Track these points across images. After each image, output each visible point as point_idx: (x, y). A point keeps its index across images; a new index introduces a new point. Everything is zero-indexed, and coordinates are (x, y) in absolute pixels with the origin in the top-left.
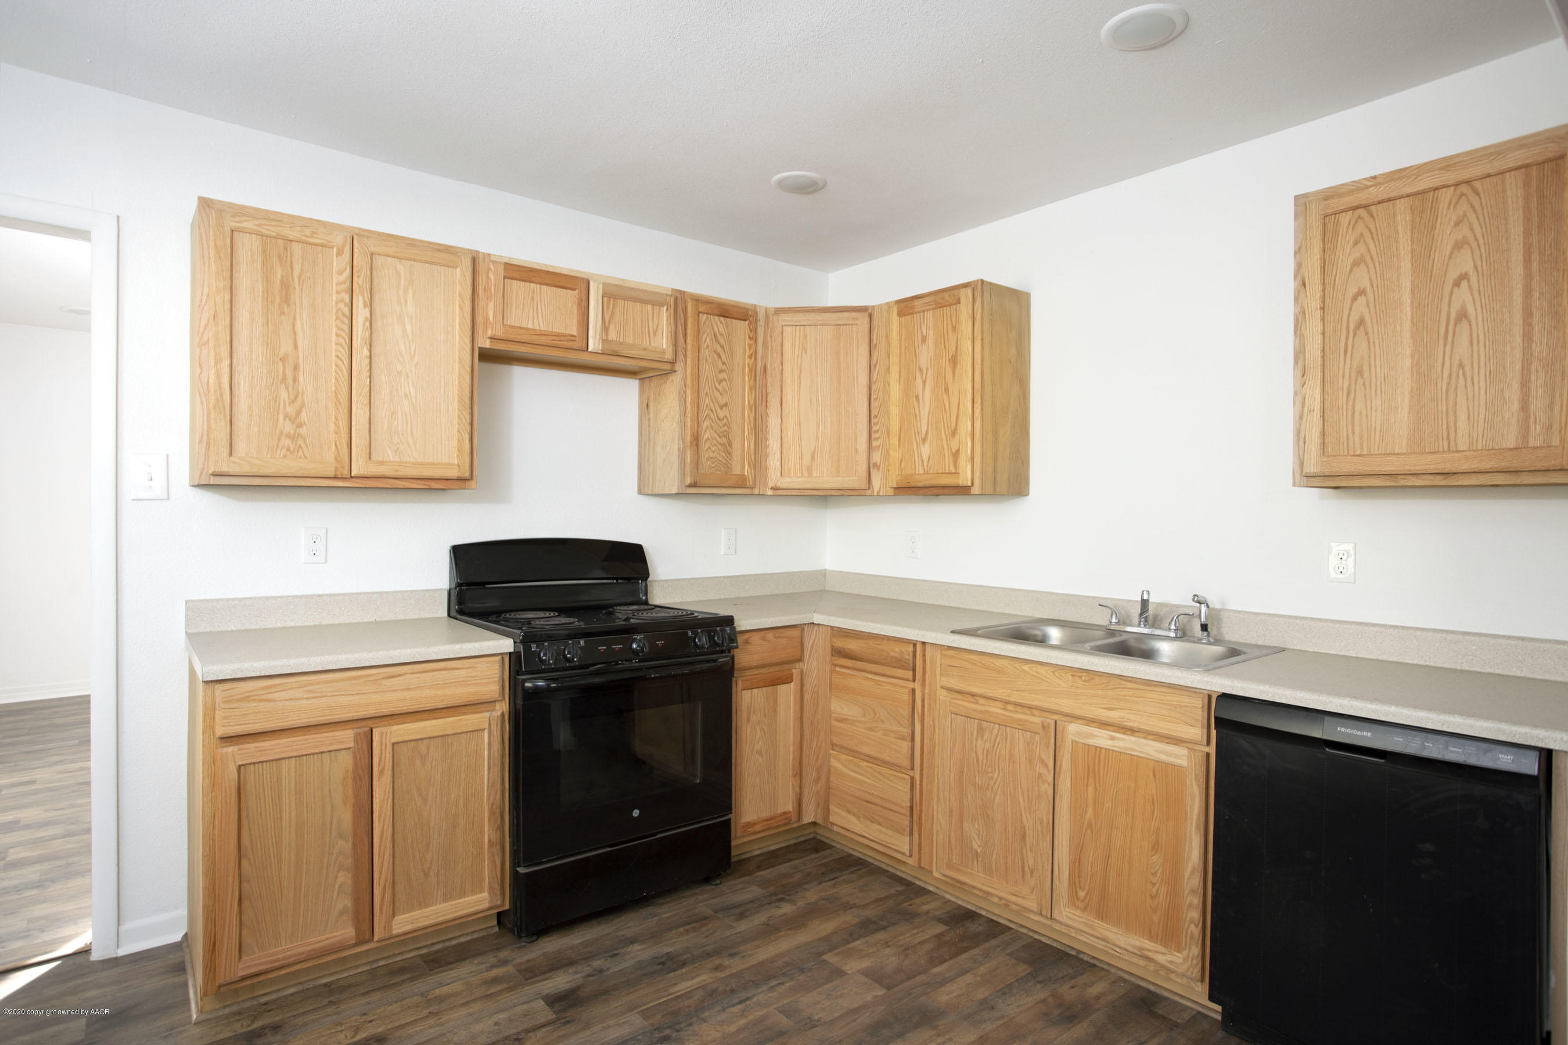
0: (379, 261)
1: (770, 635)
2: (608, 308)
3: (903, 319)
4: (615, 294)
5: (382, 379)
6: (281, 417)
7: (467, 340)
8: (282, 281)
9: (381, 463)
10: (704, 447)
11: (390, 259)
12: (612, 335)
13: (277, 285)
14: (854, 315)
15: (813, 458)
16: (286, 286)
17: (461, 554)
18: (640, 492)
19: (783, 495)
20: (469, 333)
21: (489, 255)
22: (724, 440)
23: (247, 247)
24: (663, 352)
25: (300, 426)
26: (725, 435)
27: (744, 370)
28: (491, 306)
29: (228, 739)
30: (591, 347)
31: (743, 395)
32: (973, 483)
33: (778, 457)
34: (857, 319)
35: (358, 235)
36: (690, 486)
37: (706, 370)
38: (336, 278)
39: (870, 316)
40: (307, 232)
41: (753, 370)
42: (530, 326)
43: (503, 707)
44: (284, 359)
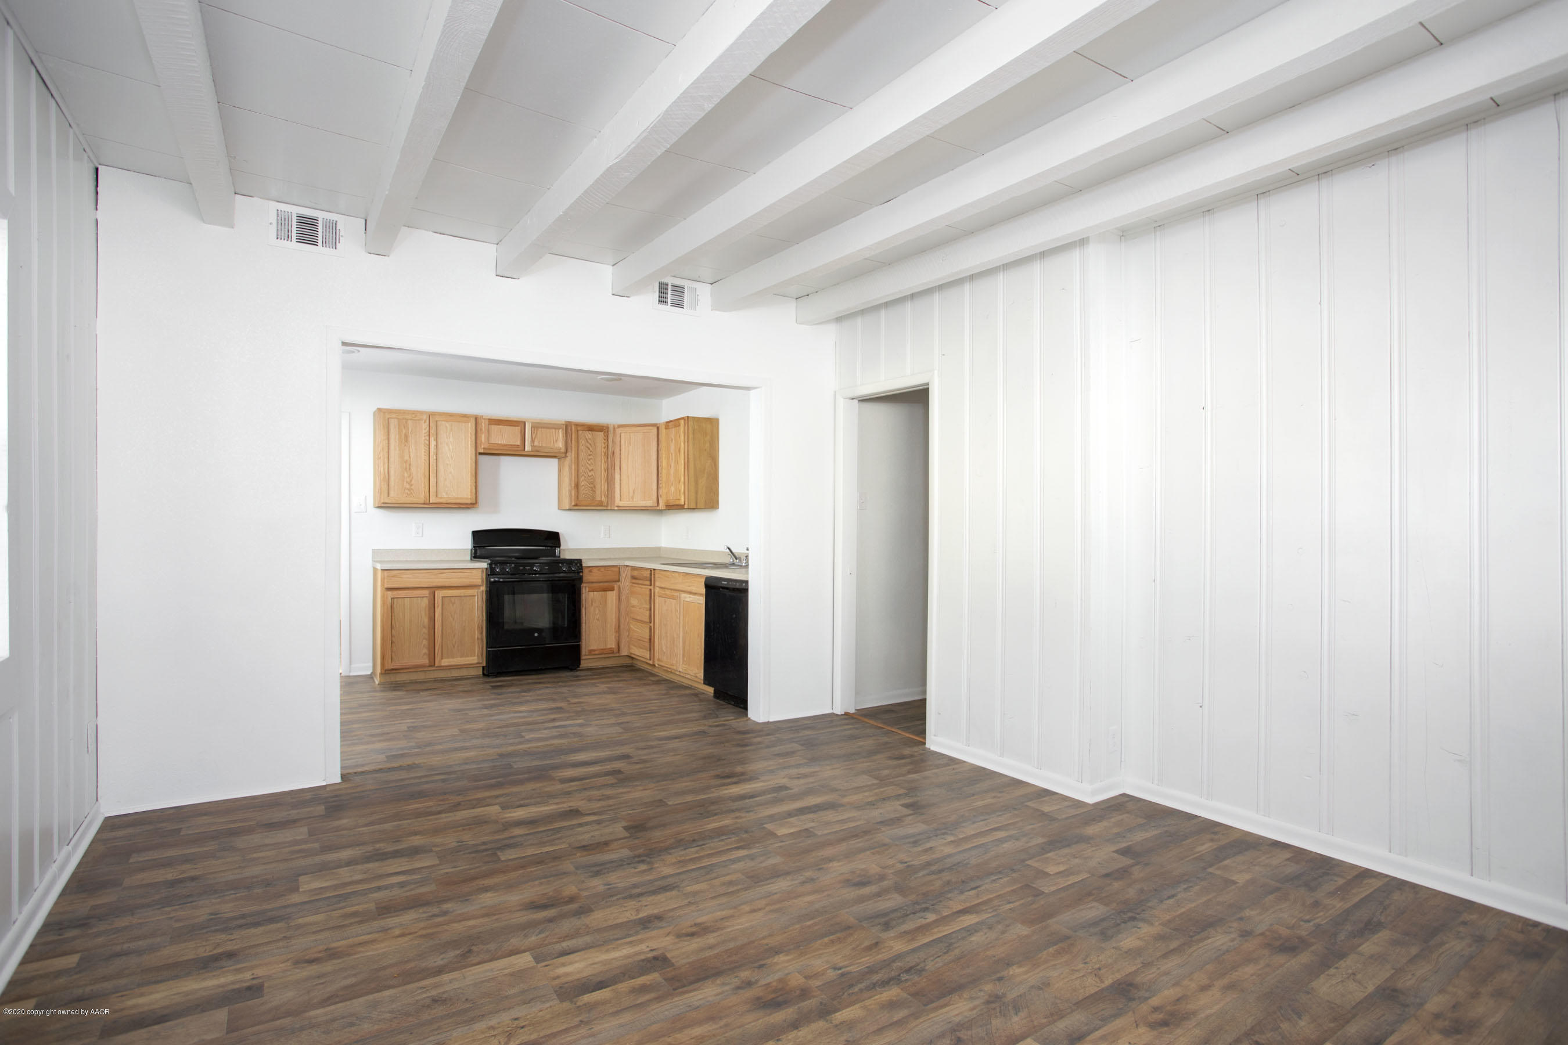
0: (439, 423)
1: (602, 569)
2: (534, 432)
3: (667, 430)
4: (537, 426)
5: (441, 467)
6: (405, 483)
7: (474, 450)
8: (405, 434)
9: (441, 498)
10: (581, 488)
11: (443, 422)
12: (536, 443)
13: (403, 436)
14: (651, 428)
15: (634, 493)
16: (406, 436)
17: (477, 535)
18: (559, 509)
19: (622, 510)
20: (474, 447)
21: (482, 416)
22: (592, 486)
23: (394, 423)
24: (561, 449)
25: (412, 485)
26: (592, 483)
27: (602, 455)
28: (483, 436)
29: (388, 589)
30: (526, 450)
31: (601, 465)
32: (685, 503)
33: (619, 492)
34: (651, 429)
35: (432, 415)
36: (574, 506)
37: (582, 455)
38: (424, 431)
39: (658, 428)
40: (413, 415)
41: (607, 455)
42: (500, 443)
43: (483, 588)
44: (406, 462)
